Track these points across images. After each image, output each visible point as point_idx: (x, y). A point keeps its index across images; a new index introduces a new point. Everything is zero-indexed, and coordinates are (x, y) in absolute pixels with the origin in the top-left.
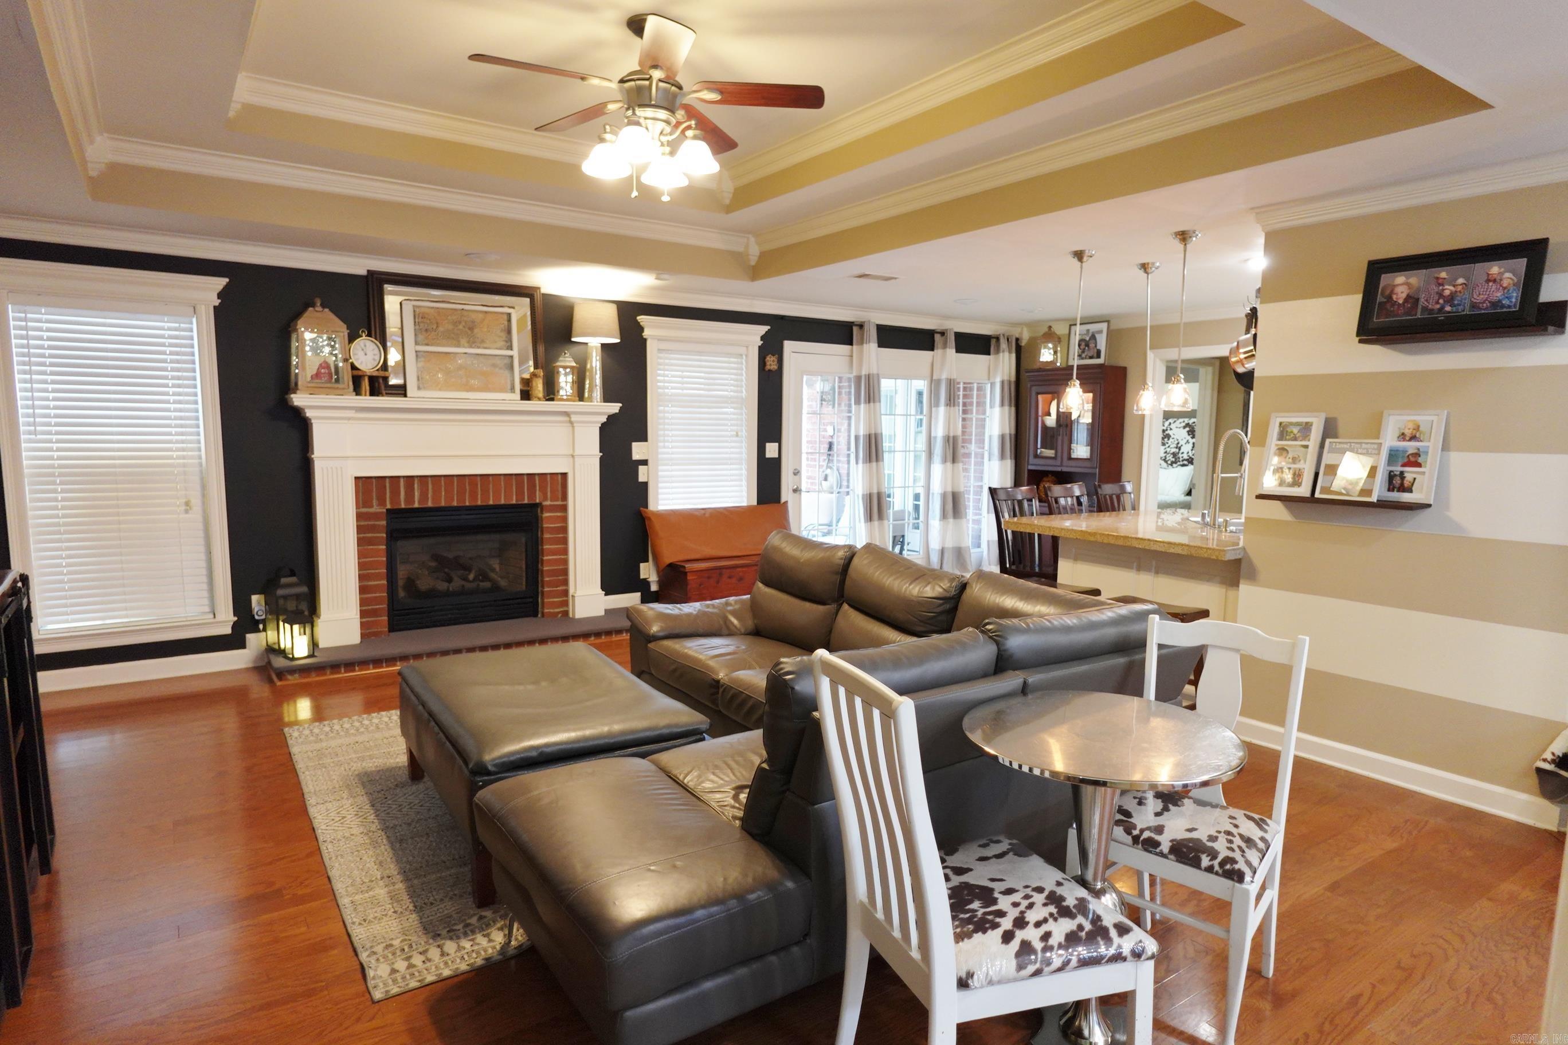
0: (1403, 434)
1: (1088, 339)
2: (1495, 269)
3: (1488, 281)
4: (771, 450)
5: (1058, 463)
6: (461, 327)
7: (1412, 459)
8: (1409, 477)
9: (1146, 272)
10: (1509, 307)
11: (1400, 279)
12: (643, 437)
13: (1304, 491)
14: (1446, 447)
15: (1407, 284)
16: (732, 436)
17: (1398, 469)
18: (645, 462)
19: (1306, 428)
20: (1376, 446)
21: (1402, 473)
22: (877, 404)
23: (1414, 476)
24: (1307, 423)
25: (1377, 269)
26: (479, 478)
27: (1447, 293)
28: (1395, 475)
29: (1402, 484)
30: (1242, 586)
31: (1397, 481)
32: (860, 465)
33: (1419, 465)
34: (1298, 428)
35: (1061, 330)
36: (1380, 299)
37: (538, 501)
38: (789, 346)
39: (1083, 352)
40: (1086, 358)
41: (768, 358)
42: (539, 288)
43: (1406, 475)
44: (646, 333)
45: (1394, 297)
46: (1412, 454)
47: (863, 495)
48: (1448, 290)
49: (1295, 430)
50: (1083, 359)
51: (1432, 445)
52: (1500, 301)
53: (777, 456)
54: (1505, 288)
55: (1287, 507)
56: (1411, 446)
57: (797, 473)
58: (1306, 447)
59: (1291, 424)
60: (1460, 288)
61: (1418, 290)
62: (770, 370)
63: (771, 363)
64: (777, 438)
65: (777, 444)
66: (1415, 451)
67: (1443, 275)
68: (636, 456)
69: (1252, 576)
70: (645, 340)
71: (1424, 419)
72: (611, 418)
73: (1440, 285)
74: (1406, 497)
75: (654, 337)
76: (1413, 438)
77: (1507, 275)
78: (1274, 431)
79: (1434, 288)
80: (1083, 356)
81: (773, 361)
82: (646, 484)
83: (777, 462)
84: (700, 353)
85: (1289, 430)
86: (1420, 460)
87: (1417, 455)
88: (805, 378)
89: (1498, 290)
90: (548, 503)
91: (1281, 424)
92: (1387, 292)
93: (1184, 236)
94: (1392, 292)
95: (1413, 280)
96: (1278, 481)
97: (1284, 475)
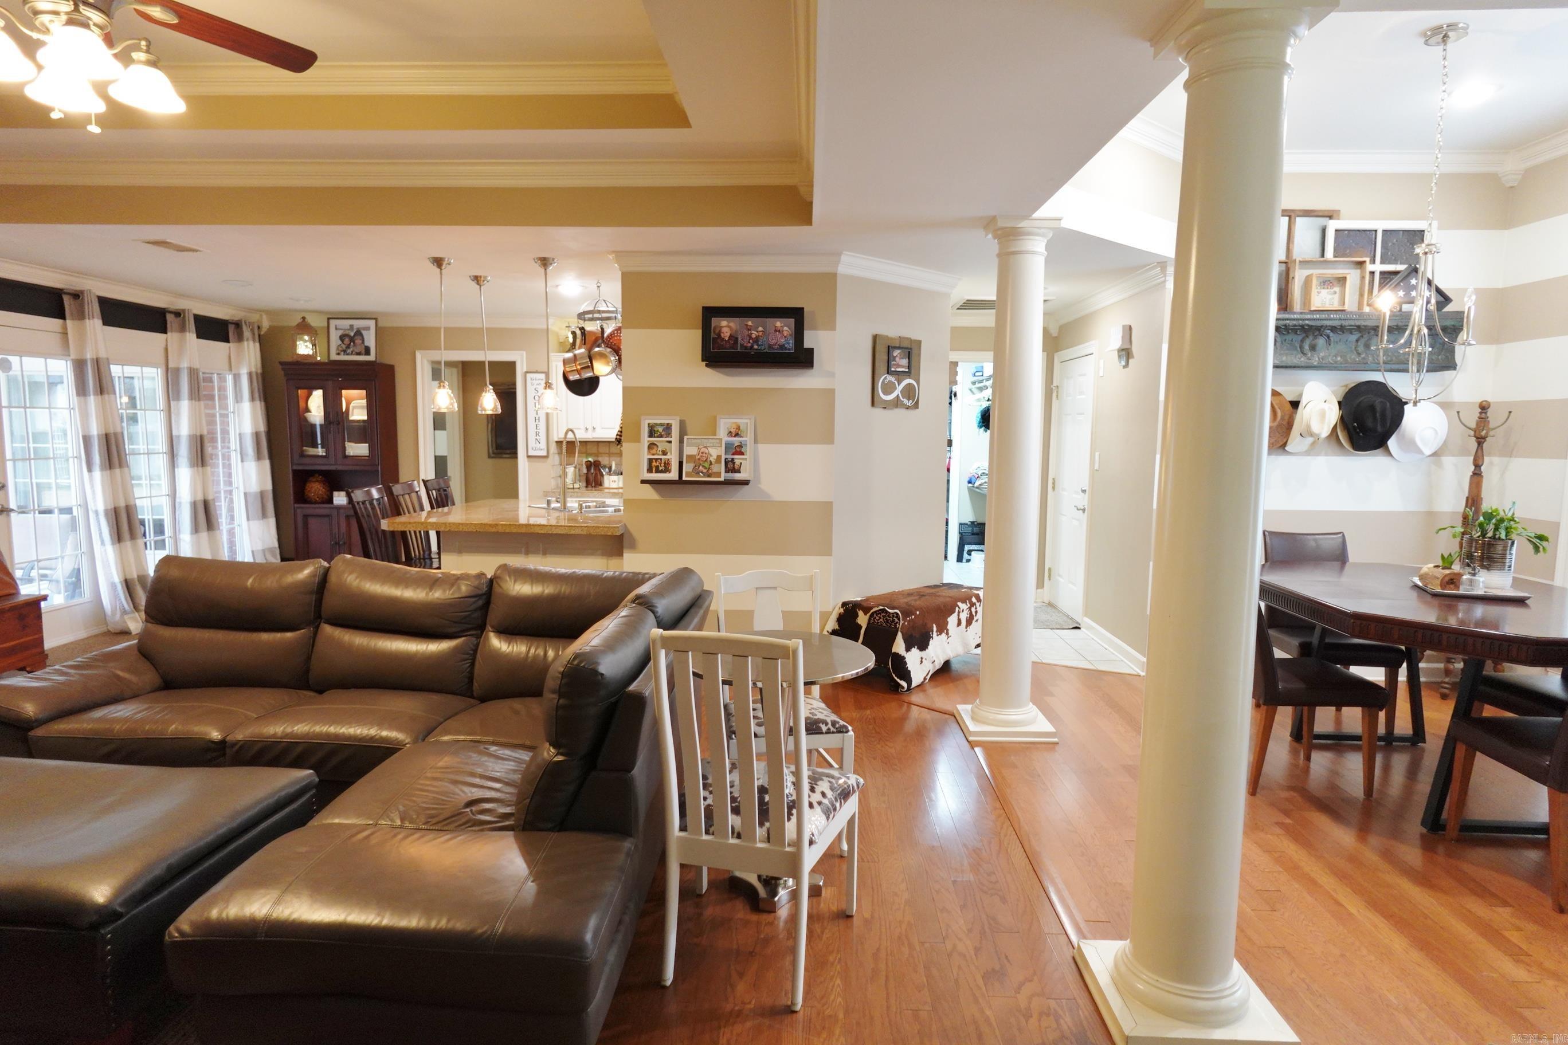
0: (730, 432)
1: (352, 334)
2: (779, 323)
3: (776, 331)
5: (333, 461)
7: (738, 450)
8: (737, 462)
9: (478, 284)
10: (789, 349)
11: (724, 323)
13: (673, 475)
14: (756, 441)
15: (728, 326)
17: (730, 457)
19: (668, 428)
20: (718, 441)
21: (733, 459)
22: (113, 394)
23: (741, 461)
24: (668, 424)
25: (710, 313)
27: (754, 336)
28: (729, 461)
29: (734, 468)
30: (624, 555)
31: (730, 465)
33: (742, 454)
34: (663, 427)
35: (314, 321)
36: (713, 335)
39: (348, 347)
40: (352, 354)
43: (735, 461)
45: (722, 335)
46: (738, 446)
48: (754, 334)
49: (660, 429)
50: (348, 354)
51: (748, 439)
52: (784, 345)
54: (785, 337)
55: (654, 489)
56: (736, 441)
57: (5, 487)
58: (670, 442)
59: (656, 424)
60: (761, 334)
61: (736, 331)
66: (739, 444)
67: (750, 323)
69: (633, 546)
71: (742, 421)
73: (749, 330)
74: (737, 476)
76: (737, 435)
77: (786, 328)
78: (645, 431)
79: (746, 332)
80: (349, 351)
85: (656, 429)
86: (743, 450)
87: (740, 446)
89: (781, 337)
91: (649, 424)
92: (717, 332)
93: (545, 262)
94: (720, 332)
95: (732, 324)
96: (654, 469)
97: (658, 464)
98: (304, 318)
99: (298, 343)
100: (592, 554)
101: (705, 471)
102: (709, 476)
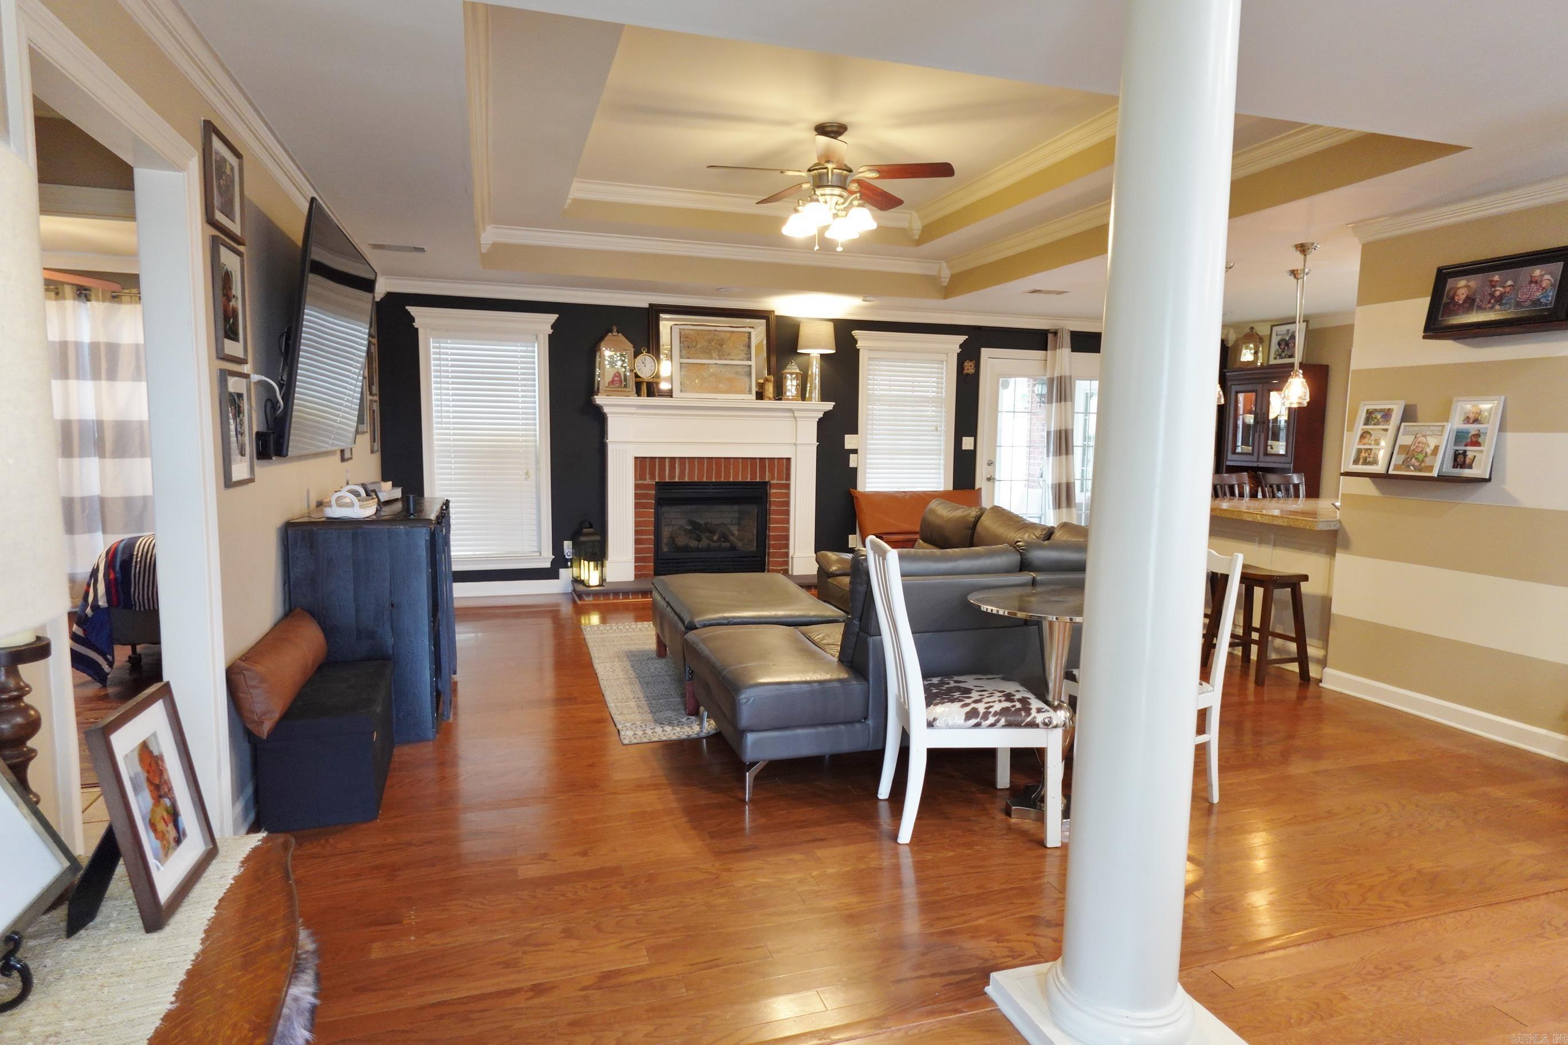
0: (1468, 418)
1: (1287, 338)
2: (1537, 272)
3: (1531, 282)
4: (967, 443)
5: (1255, 458)
6: (713, 344)
7: (1474, 439)
8: (1470, 455)
9: (1295, 277)
10: (1546, 304)
11: (1462, 282)
12: (854, 431)
14: (1502, 428)
15: (1467, 286)
16: (932, 431)
17: (1461, 448)
18: (855, 451)
19: (1387, 415)
21: (1465, 452)
22: (1069, 403)
23: (1475, 454)
24: (1389, 409)
25: (1444, 274)
26: (723, 460)
27: (1498, 293)
28: (1459, 454)
29: (1464, 461)
30: (1337, 554)
31: (1460, 459)
32: (1051, 458)
33: (1478, 444)
34: (1382, 414)
35: (1263, 330)
36: (1445, 300)
37: (767, 480)
38: (985, 352)
39: (1283, 351)
40: (1285, 357)
41: (966, 364)
42: (773, 311)
43: (1468, 453)
44: (859, 345)
45: (1456, 298)
46: (1474, 435)
47: (1052, 484)
48: (1499, 291)
49: (1379, 416)
50: (1282, 358)
51: (1490, 429)
52: (1539, 300)
53: (973, 449)
54: (1544, 288)
56: (1473, 428)
57: (991, 463)
58: (1386, 430)
59: (1376, 411)
60: (1508, 289)
61: (1475, 293)
62: (967, 374)
63: (969, 367)
64: (973, 432)
65: (972, 439)
66: (1477, 432)
67: (1496, 278)
68: (847, 446)
69: (1346, 546)
70: (858, 350)
71: (1485, 404)
72: (826, 414)
73: (1493, 286)
74: (1467, 473)
75: (865, 348)
76: (1476, 421)
77: (1547, 277)
78: (1362, 416)
79: (1488, 290)
80: (1283, 355)
81: (971, 366)
82: (855, 470)
83: (972, 454)
84: (905, 360)
85: (1374, 416)
86: (1480, 440)
87: (1478, 435)
88: (1001, 380)
89: (1538, 290)
90: (775, 482)
91: (1368, 410)
92: (1452, 294)
93: (1304, 248)
94: (1455, 294)
95: (1472, 284)
96: (1361, 461)
97: (1367, 455)
98: (1252, 328)
99: (1244, 351)
100: (1316, 551)
101: (1417, 464)
102: (1420, 470)
